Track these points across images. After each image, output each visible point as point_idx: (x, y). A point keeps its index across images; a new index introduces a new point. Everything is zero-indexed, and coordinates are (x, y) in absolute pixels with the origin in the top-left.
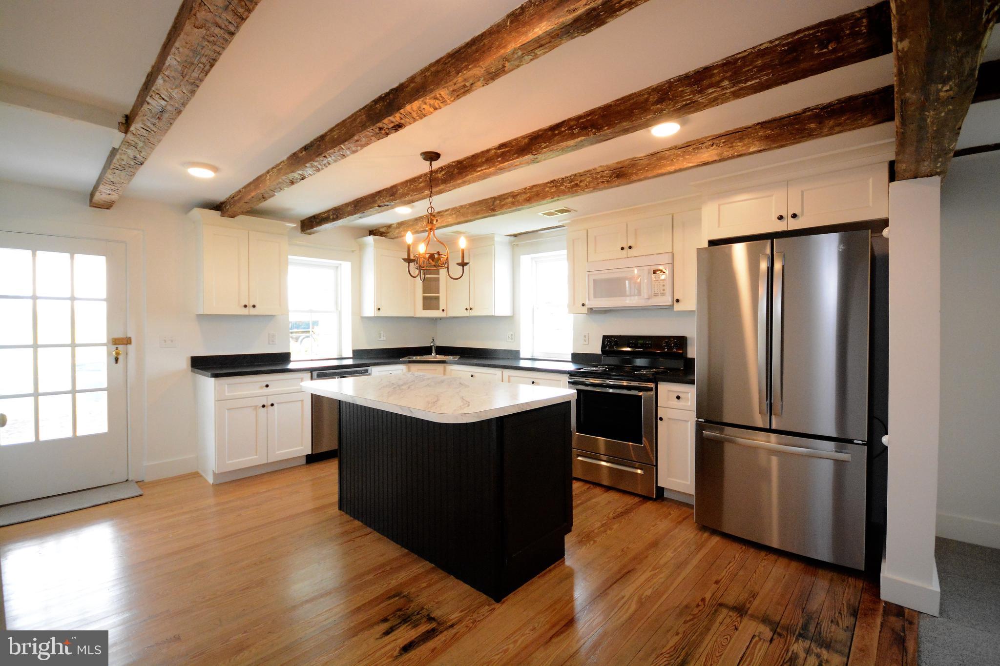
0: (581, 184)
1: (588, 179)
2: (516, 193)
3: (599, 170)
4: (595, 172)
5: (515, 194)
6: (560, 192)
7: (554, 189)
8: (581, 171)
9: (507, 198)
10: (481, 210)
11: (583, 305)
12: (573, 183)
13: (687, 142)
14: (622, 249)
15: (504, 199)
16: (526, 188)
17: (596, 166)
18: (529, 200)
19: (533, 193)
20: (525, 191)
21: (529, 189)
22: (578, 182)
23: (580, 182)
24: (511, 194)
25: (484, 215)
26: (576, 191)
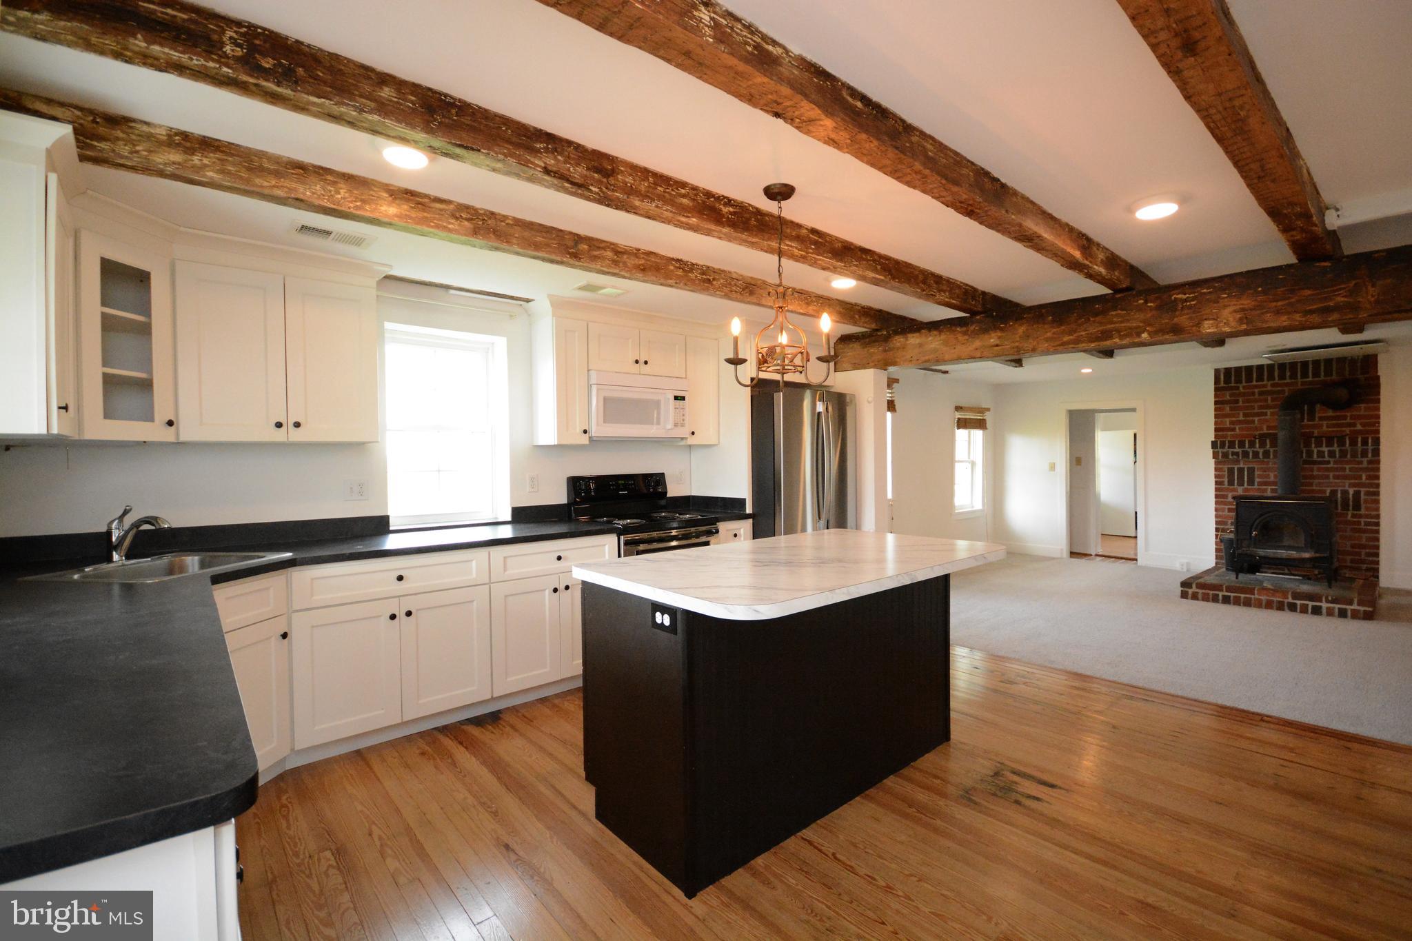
0: (715, 283)
1: (722, 281)
2: (621, 248)
3: (734, 276)
4: (729, 275)
5: (619, 250)
6: (688, 281)
7: (680, 272)
8: (716, 266)
9: (604, 249)
10: (548, 245)
11: (585, 432)
12: (704, 277)
13: (802, 290)
14: (637, 362)
15: (599, 248)
16: (639, 250)
17: (732, 270)
18: (643, 269)
19: (648, 262)
20: (636, 253)
21: (643, 253)
22: (711, 278)
23: (714, 279)
24: (612, 246)
25: (553, 257)
26: (707, 289)
